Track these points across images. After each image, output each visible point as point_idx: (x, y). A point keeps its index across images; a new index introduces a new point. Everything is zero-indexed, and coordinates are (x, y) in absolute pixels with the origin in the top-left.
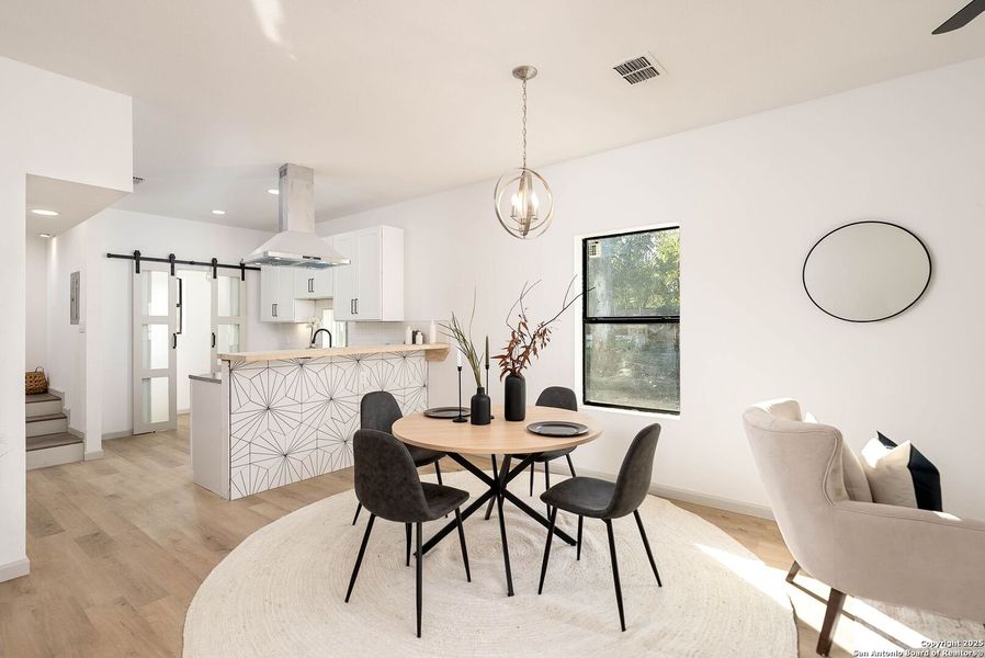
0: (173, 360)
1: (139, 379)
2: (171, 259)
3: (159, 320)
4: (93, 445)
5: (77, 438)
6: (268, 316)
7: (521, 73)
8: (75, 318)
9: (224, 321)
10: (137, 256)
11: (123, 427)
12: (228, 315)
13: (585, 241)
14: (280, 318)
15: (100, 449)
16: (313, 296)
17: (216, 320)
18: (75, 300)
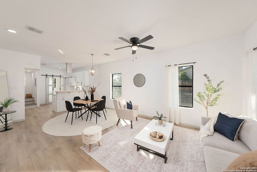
0: (53, 92)
1: (47, 95)
2: (53, 76)
3: (51, 85)
4: (38, 105)
5: (36, 104)
6: (70, 85)
7: (92, 54)
8: (36, 85)
9: (62, 85)
10: (47, 75)
11: (44, 103)
12: (63, 84)
13: (112, 74)
14: (72, 85)
15: (39, 106)
16: (76, 81)
17: (61, 85)
18: (36, 82)
